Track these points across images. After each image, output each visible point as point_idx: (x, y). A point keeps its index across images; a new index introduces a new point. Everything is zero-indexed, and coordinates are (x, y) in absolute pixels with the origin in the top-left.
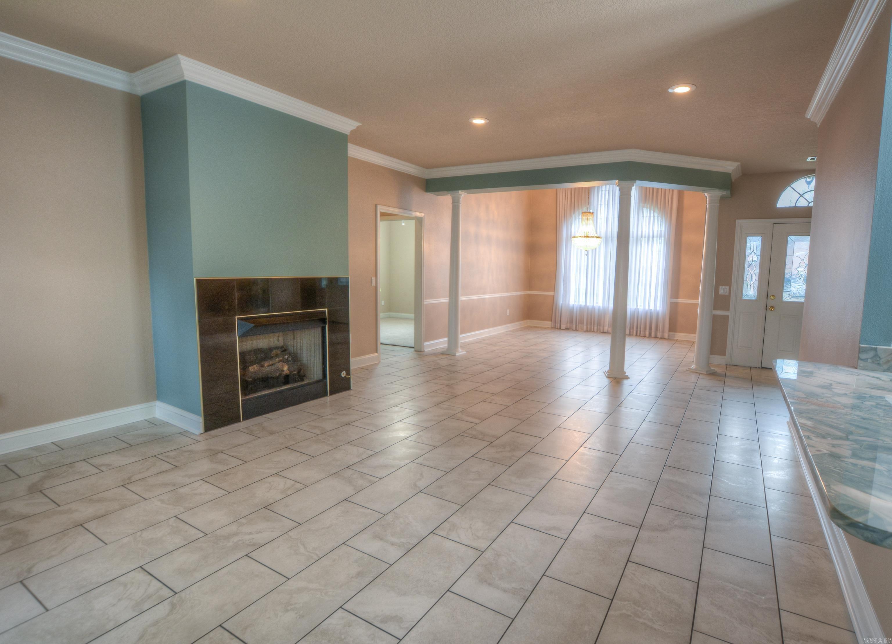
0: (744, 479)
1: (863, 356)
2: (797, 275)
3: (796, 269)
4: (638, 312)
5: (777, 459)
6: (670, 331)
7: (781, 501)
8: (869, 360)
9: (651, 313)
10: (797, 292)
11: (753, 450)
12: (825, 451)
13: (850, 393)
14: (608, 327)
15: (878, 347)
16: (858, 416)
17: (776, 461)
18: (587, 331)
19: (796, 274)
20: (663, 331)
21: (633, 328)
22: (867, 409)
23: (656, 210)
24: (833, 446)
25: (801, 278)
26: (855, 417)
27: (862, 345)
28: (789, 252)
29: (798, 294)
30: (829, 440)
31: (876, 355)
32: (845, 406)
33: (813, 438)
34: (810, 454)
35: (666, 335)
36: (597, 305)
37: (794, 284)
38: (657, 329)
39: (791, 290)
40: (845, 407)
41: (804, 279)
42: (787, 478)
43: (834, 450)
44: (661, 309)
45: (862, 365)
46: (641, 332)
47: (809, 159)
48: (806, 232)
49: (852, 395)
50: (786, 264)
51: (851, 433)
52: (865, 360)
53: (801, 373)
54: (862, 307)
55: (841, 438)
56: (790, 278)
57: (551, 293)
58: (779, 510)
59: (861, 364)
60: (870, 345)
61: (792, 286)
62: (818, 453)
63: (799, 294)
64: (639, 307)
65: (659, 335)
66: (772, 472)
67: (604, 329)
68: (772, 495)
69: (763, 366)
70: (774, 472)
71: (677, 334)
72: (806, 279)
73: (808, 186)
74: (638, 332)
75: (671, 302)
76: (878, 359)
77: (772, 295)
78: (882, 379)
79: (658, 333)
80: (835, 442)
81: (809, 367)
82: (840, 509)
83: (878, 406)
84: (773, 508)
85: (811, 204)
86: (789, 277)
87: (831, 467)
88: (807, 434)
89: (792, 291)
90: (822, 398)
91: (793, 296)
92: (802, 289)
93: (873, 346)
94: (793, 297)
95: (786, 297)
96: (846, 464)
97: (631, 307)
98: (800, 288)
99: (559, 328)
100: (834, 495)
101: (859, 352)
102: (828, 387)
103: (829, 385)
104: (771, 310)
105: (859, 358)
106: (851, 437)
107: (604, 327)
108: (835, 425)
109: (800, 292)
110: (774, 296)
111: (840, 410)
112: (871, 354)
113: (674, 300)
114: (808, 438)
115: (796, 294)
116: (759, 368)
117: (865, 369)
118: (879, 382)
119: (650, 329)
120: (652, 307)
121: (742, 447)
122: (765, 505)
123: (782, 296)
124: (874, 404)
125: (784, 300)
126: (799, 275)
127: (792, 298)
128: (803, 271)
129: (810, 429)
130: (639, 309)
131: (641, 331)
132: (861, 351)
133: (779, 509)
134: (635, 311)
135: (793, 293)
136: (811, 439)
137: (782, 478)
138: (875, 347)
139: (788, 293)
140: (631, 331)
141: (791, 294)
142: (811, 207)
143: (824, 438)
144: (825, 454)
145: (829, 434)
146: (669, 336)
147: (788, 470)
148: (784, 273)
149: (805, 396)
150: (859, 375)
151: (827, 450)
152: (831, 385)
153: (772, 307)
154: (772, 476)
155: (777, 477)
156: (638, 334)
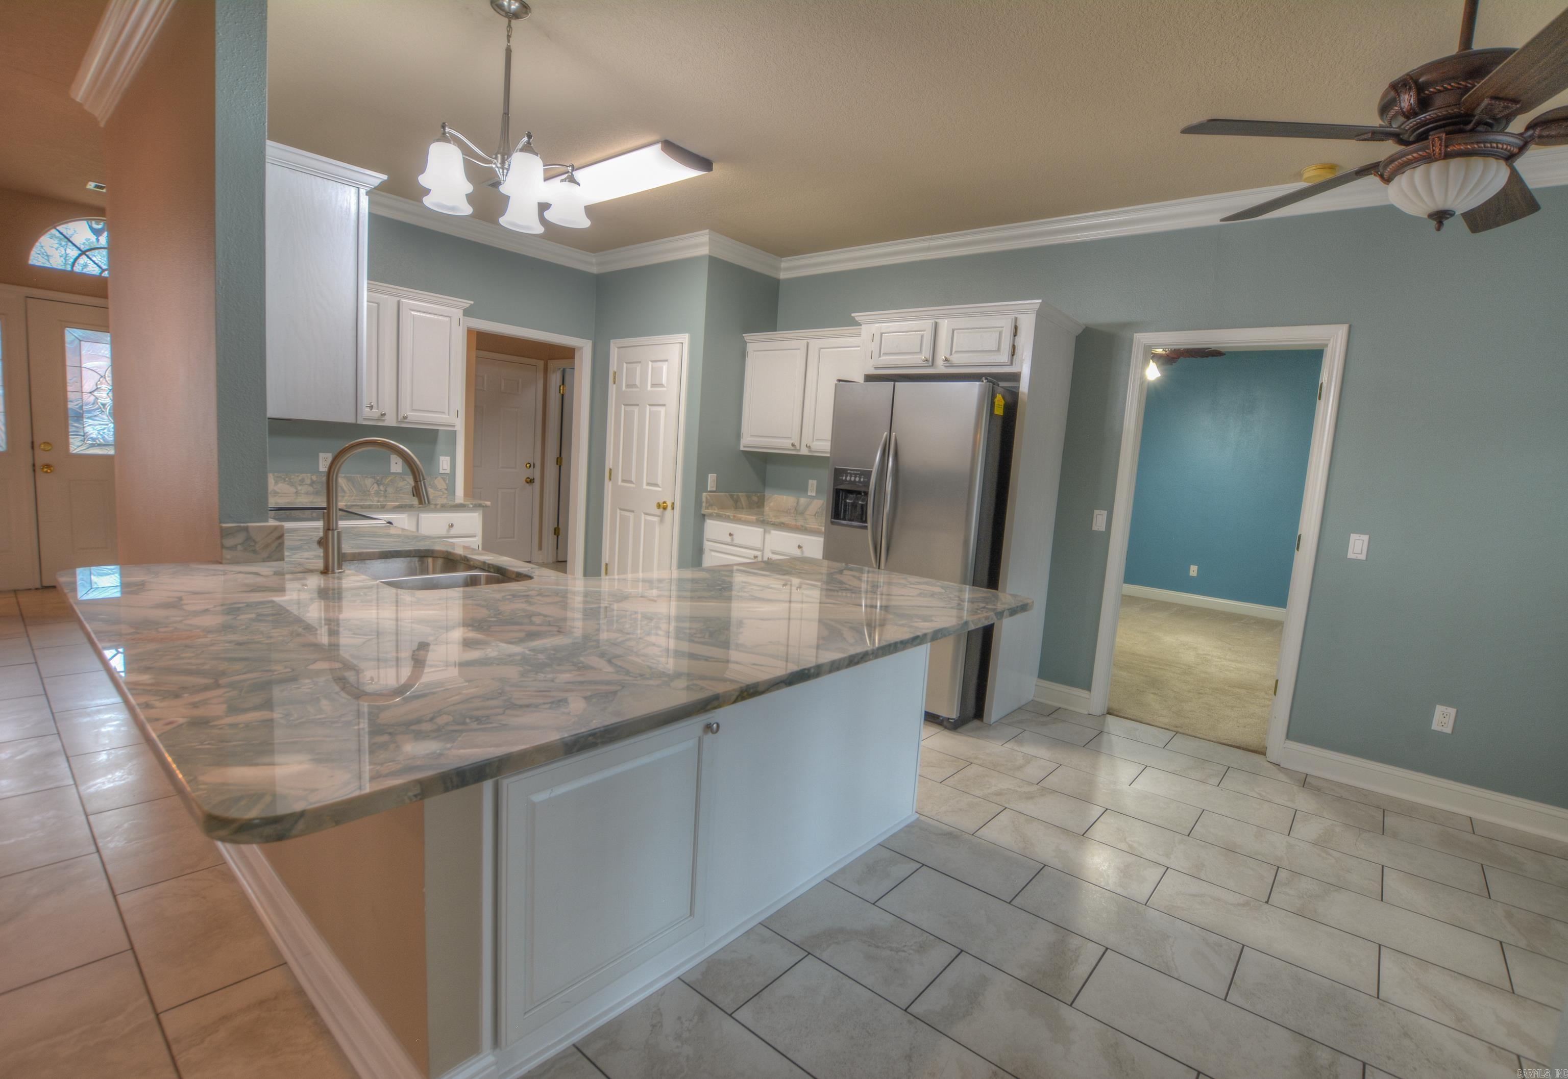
0: (37, 818)
1: (229, 542)
2: (93, 404)
3: (91, 393)
5: (105, 752)
7: (126, 825)
8: (240, 548)
10: (99, 436)
11: (49, 755)
12: (181, 720)
13: (215, 607)
15: (249, 524)
16: (230, 642)
17: (103, 757)
19: (92, 402)
22: (244, 627)
24: (195, 705)
25: (103, 410)
26: (227, 645)
27: (224, 525)
28: (70, 360)
29: (102, 441)
30: (187, 698)
31: (249, 538)
32: (207, 631)
33: (157, 704)
34: (154, 735)
37: (90, 421)
39: (85, 432)
40: (209, 632)
41: (109, 413)
42: (130, 778)
43: (198, 712)
45: (228, 557)
47: (91, 185)
48: (100, 324)
49: (218, 608)
50: (68, 381)
51: (223, 673)
52: (233, 548)
53: (125, 586)
54: (216, 462)
55: (206, 688)
56: (80, 410)
58: (126, 843)
59: (228, 555)
60: (237, 522)
61: (86, 425)
62: (169, 727)
63: (104, 440)
66: (99, 780)
68: (105, 823)
69: (45, 584)
70: (104, 778)
72: (112, 411)
73: (96, 238)
76: (252, 544)
77: (44, 443)
78: (262, 573)
80: (197, 698)
81: (139, 575)
82: (218, 812)
83: (260, 618)
84: (112, 845)
85: (106, 274)
86: (77, 407)
87: (194, 744)
88: (143, 700)
89: (88, 433)
90: (166, 627)
91: (92, 444)
92: (109, 431)
93: (242, 525)
94: (92, 446)
95: (76, 446)
96: (220, 729)
98: (104, 429)
100: (205, 792)
101: (222, 537)
102: (176, 604)
103: (177, 600)
104: (47, 472)
105: (223, 546)
106: (222, 681)
108: (194, 667)
109: (106, 436)
110: (48, 443)
111: (199, 640)
112: (241, 537)
114: (147, 706)
115: (97, 441)
116: (37, 589)
117: (236, 562)
118: (259, 580)
121: (19, 758)
122: (93, 849)
123: (67, 444)
124: (253, 616)
125: (74, 452)
126: (99, 404)
127: (91, 448)
128: (105, 397)
129: (149, 688)
132: (225, 533)
133: (126, 841)
135: (92, 438)
136: (153, 708)
137: (122, 782)
138: (245, 525)
139: (80, 439)
141: (88, 440)
142: (106, 278)
143: (177, 696)
144: (182, 725)
145: (184, 688)
147: (130, 764)
148: (65, 400)
149: (133, 630)
150: (226, 573)
151: (184, 717)
152: (180, 599)
153: (48, 466)
154: (99, 787)
155: (111, 785)
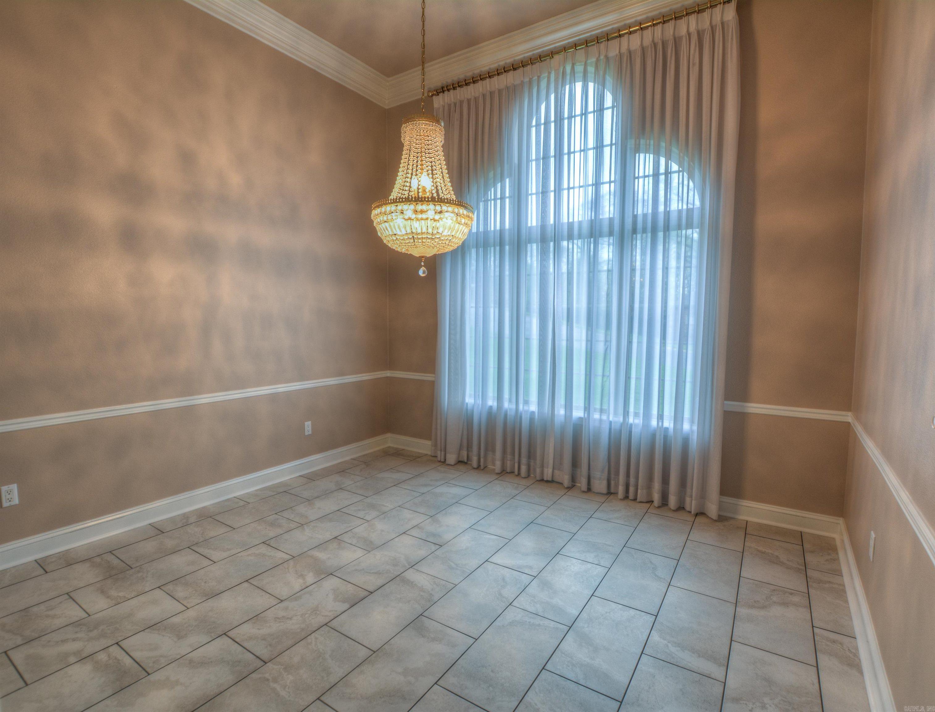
4: (630, 432)
6: (723, 492)
9: (666, 437)
14: (554, 469)
18: (503, 473)
20: (703, 495)
21: (617, 473)
23: (675, 150)
35: (712, 510)
36: (526, 408)
38: (683, 483)
44: (695, 428)
46: (639, 491)
57: (428, 377)
64: (631, 420)
65: (692, 504)
67: (542, 473)
71: (746, 503)
74: (632, 489)
75: (725, 411)
79: (688, 500)
97: (611, 419)
99: (442, 460)
107: (542, 466)
113: (734, 406)
119: (665, 480)
120: (668, 423)
130: (631, 425)
131: (639, 487)
134: (621, 431)
140: (613, 483)
146: (720, 508)
156: (631, 495)
